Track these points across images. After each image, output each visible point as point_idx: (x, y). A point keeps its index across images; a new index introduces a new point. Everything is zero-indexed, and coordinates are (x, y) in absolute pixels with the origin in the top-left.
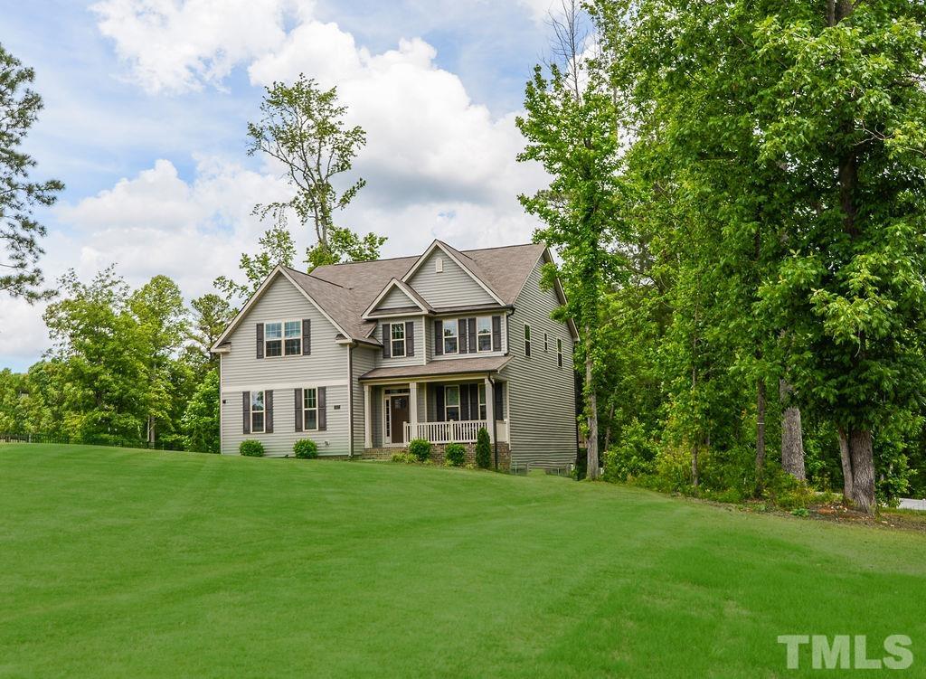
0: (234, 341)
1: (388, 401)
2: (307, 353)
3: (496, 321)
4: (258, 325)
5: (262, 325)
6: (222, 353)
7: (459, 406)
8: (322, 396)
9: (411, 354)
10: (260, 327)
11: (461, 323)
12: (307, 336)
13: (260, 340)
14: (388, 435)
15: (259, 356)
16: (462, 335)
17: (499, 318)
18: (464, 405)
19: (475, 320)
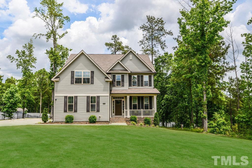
0: (61, 77)
1: (114, 101)
2: (92, 83)
3: (150, 77)
4: (72, 72)
5: (74, 72)
6: (56, 81)
7: (137, 104)
8: (98, 99)
9: (123, 86)
10: (73, 73)
11: (138, 76)
12: (92, 77)
13: (72, 77)
14: (114, 113)
15: (72, 83)
16: (138, 81)
17: (151, 76)
18: (139, 103)
19: (143, 76)
